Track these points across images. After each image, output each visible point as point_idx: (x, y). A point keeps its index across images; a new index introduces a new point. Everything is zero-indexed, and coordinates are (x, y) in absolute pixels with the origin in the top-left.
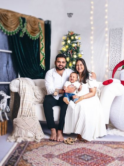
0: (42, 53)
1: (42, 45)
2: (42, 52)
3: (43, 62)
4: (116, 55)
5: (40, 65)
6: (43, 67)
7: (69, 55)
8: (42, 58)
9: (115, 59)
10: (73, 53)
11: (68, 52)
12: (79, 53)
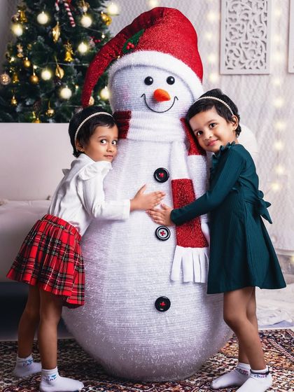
4: (247, 15)
7: (61, 14)
9: (247, 29)
10: (78, 9)
11: (56, 5)
12: (99, 10)
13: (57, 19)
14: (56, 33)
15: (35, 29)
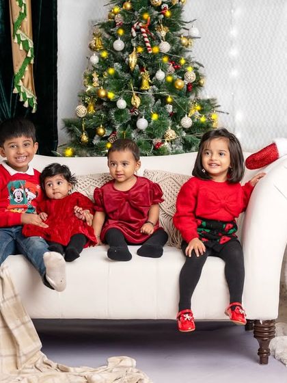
0: (19, 40)
1: (20, 6)
2: (18, 36)
3: (28, 76)
5: (16, 91)
6: (25, 98)
7: (137, 40)
8: (22, 60)
10: (155, 34)
11: (133, 30)
12: (179, 33)
13: (134, 45)
14: (133, 60)
15: (112, 55)
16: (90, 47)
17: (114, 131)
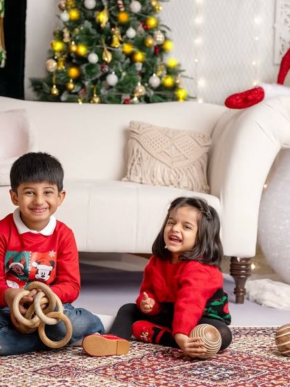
13: (105, 3)
14: (104, 18)
15: (82, 13)
16: (60, 7)
17: (83, 86)
